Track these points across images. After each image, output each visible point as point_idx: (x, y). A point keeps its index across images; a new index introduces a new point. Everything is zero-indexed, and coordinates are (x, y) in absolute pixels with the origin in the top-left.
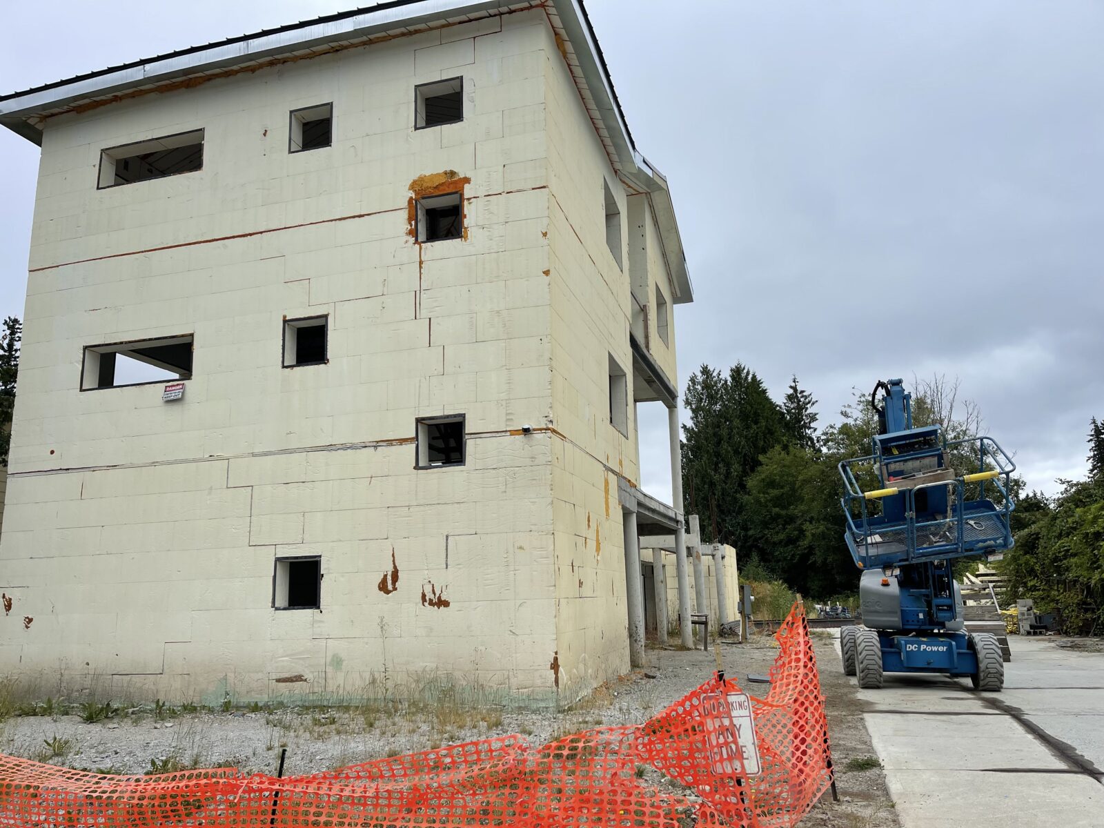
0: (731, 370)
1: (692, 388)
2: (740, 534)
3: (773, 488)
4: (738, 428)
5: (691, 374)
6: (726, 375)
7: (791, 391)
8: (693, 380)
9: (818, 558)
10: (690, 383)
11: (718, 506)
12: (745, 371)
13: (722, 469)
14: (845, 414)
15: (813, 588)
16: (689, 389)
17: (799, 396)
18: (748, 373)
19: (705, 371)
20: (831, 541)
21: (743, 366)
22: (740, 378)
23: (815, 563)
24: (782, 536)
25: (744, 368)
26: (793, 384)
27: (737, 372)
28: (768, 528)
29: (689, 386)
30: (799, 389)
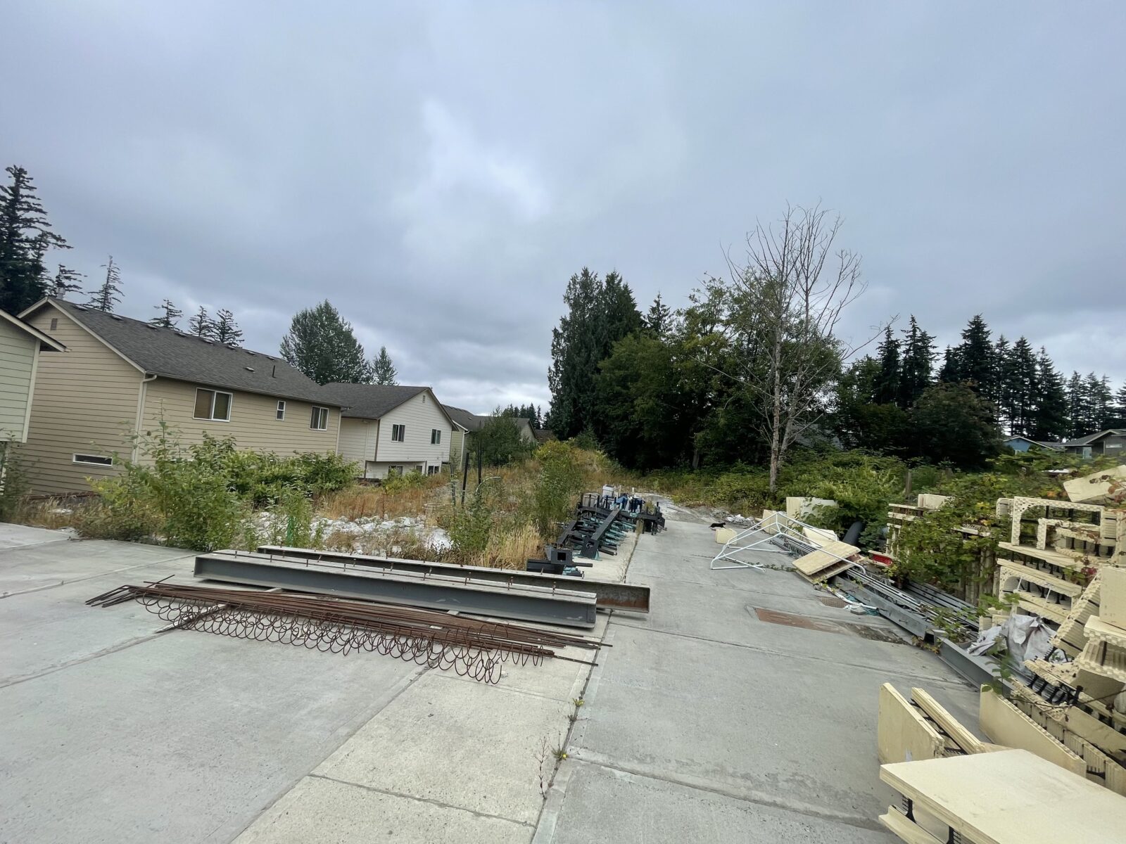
0: (607, 276)
1: (572, 287)
2: (589, 409)
3: (619, 370)
4: (603, 321)
5: (573, 274)
6: (602, 278)
7: (655, 305)
8: (574, 280)
9: (645, 434)
10: (571, 282)
11: (576, 385)
12: (619, 278)
13: (584, 354)
14: (692, 298)
15: (639, 460)
16: (569, 286)
17: (660, 309)
18: (620, 280)
19: (586, 273)
20: (659, 417)
21: (617, 274)
22: (613, 283)
23: (643, 437)
24: (619, 412)
25: (618, 276)
26: (657, 299)
27: (611, 279)
28: (609, 404)
29: (570, 283)
30: (661, 304)
